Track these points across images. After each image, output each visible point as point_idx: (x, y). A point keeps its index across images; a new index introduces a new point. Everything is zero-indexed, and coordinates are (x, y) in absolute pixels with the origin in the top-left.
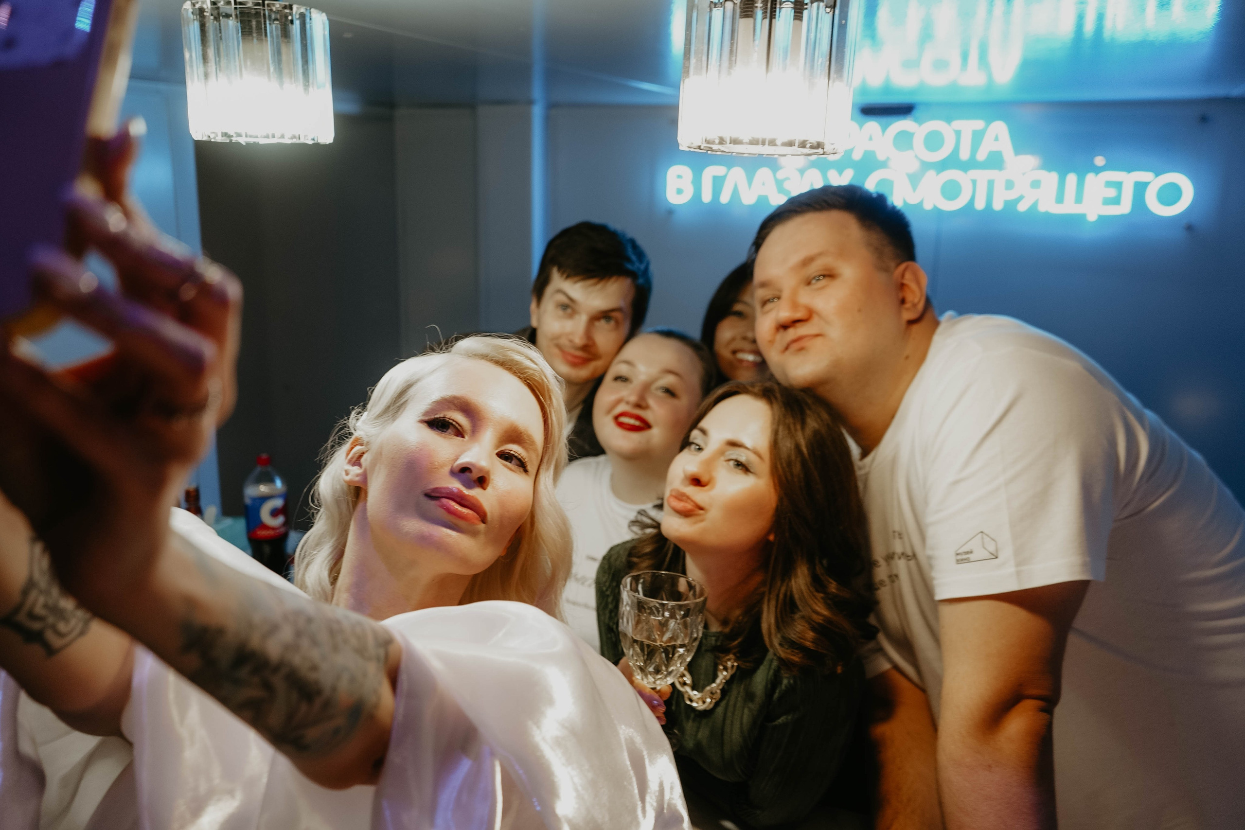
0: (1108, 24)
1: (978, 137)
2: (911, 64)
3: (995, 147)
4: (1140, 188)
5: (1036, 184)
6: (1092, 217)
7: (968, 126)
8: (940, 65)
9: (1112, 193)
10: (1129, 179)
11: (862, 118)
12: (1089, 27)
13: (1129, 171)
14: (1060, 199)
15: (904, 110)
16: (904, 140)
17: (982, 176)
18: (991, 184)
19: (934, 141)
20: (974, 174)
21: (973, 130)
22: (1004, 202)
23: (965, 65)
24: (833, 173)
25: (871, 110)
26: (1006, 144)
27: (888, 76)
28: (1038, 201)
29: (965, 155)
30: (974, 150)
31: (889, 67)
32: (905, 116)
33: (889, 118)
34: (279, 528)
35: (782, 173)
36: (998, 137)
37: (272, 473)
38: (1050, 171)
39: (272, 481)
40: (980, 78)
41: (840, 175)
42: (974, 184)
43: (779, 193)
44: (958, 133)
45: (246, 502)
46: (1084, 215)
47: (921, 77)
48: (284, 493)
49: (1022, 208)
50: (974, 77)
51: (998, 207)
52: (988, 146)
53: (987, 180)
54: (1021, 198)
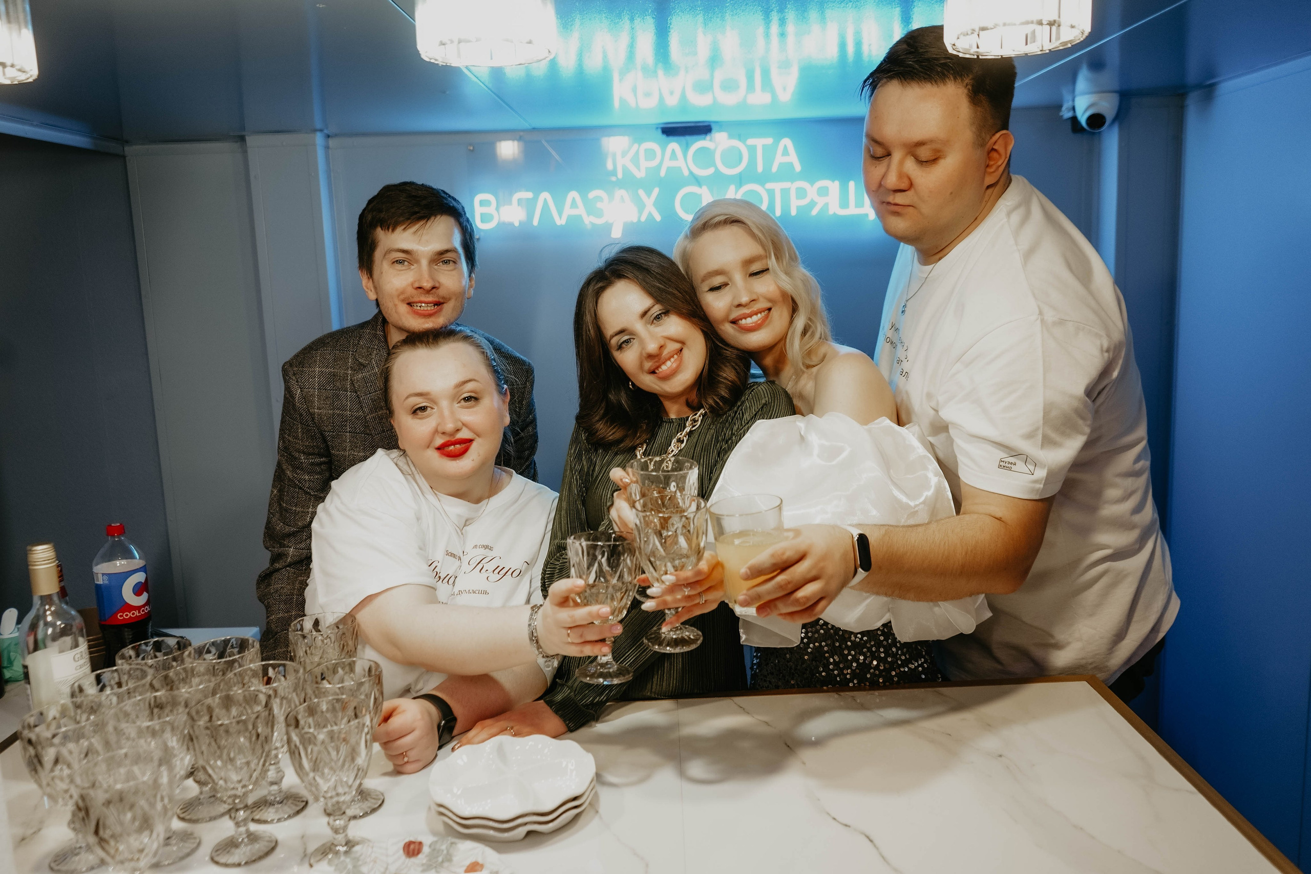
0: (865, 49)
1: (769, 152)
2: (703, 87)
3: (786, 159)
5: (823, 192)
7: (760, 143)
8: (729, 86)
11: (664, 137)
12: (851, 49)
14: (844, 204)
15: (702, 129)
16: (706, 156)
17: (777, 187)
18: (785, 193)
19: (732, 157)
20: (769, 186)
21: (764, 147)
22: (798, 208)
23: (751, 87)
24: (641, 192)
25: (671, 131)
26: (793, 158)
27: (683, 96)
28: (827, 204)
29: (760, 169)
30: (768, 161)
31: (684, 88)
32: (703, 136)
33: (689, 138)
34: (144, 606)
35: (592, 194)
36: (785, 152)
37: (126, 543)
38: (833, 181)
39: (128, 555)
40: (766, 98)
41: (649, 194)
42: (771, 193)
43: (589, 214)
44: (752, 150)
45: (98, 583)
46: (867, 215)
47: (714, 98)
48: (145, 565)
49: (814, 212)
50: (759, 98)
51: (794, 212)
52: (779, 159)
53: (782, 190)
54: (813, 204)
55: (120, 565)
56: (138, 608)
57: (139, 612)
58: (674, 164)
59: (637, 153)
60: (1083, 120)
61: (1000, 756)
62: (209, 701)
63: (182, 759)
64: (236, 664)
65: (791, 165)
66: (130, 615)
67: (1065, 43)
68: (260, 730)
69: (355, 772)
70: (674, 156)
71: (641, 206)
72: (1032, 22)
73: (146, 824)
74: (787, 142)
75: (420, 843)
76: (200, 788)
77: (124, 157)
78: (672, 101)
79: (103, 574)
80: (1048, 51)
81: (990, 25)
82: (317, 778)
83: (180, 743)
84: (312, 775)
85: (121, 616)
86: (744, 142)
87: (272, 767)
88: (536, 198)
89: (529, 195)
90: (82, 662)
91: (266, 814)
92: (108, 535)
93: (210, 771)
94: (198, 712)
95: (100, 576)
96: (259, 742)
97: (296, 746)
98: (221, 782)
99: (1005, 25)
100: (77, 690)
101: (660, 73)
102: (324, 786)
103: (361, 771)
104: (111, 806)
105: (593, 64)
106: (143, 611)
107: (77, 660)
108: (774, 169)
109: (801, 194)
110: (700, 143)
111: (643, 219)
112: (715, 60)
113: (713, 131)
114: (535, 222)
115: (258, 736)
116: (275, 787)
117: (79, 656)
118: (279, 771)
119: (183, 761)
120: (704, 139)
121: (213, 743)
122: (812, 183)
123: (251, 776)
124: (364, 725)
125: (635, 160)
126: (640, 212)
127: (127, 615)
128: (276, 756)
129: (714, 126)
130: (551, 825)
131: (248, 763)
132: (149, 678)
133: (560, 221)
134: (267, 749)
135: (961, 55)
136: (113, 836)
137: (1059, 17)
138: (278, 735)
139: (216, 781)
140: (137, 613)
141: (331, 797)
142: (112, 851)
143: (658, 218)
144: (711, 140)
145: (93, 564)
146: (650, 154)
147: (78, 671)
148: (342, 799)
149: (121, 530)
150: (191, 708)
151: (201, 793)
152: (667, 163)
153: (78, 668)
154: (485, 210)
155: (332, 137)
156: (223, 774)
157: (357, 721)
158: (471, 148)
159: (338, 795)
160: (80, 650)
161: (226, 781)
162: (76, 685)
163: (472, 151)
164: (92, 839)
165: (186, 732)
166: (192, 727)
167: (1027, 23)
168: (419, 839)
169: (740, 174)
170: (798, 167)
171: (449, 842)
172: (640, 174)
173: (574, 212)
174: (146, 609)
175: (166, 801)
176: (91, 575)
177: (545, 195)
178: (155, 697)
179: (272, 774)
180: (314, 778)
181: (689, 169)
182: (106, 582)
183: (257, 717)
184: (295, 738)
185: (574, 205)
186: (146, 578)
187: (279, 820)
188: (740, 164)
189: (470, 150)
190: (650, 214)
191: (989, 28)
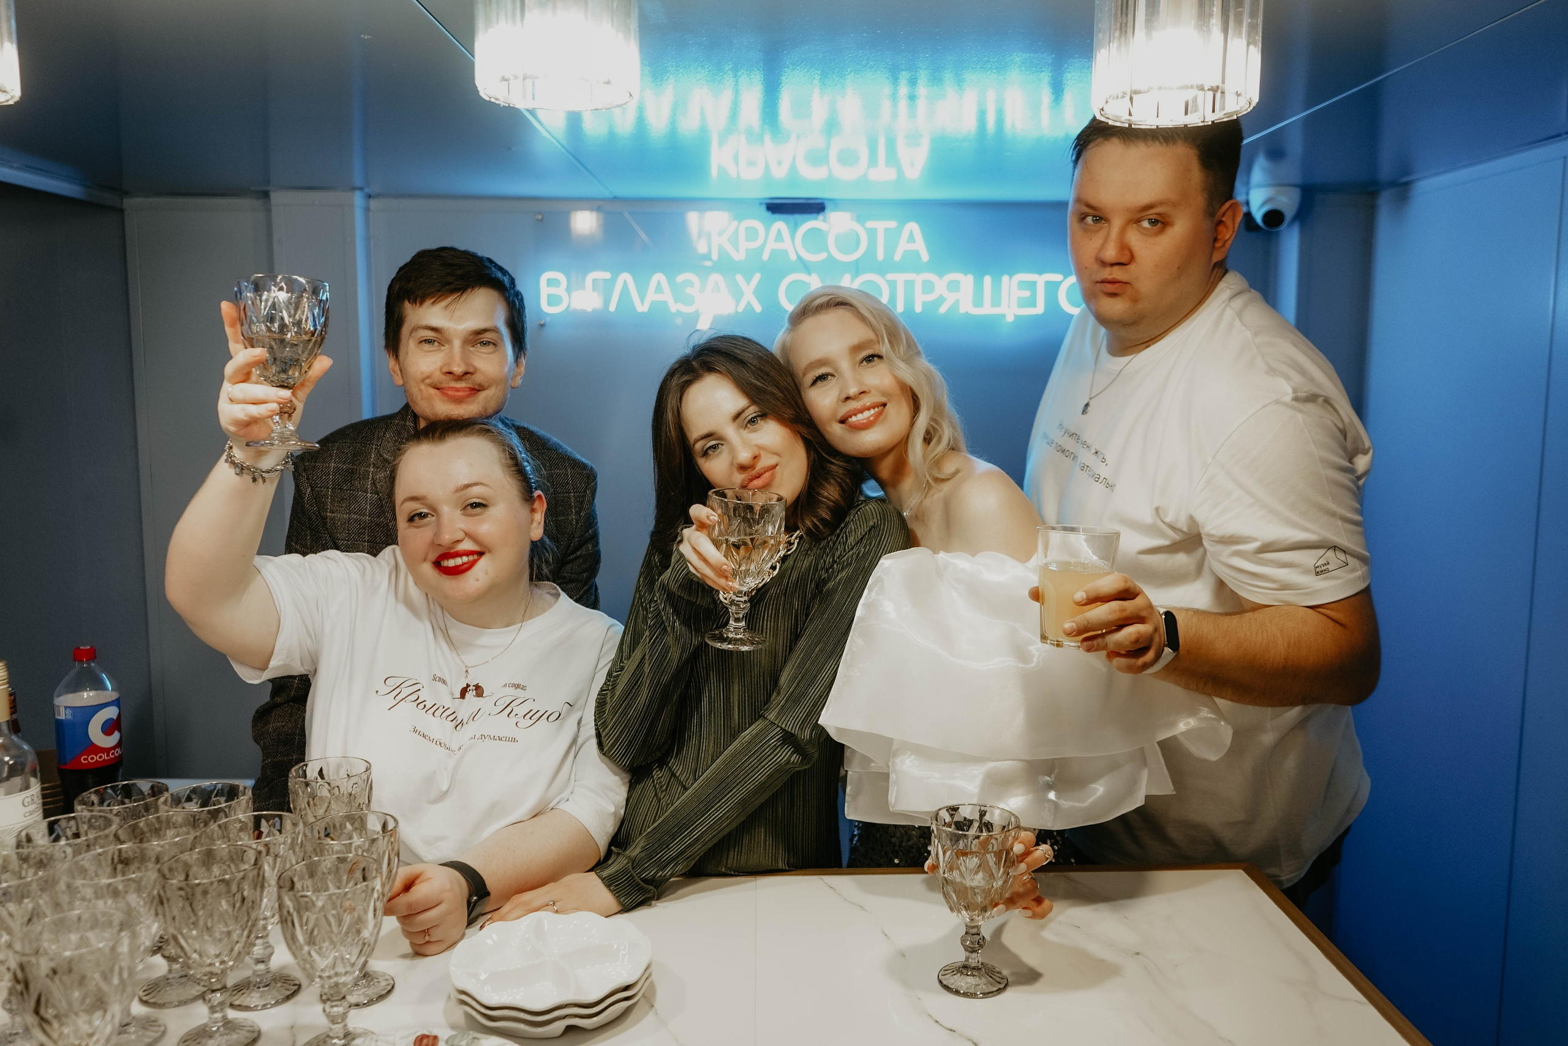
1: (892, 238)
2: (818, 158)
3: (911, 247)
4: (1052, 288)
5: (954, 286)
6: (1010, 319)
7: (881, 226)
8: (848, 158)
9: (1027, 294)
10: (1041, 280)
11: (769, 214)
13: (1041, 273)
14: (978, 301)
15: (814, 207)
16: (817, 239)
17: (900, 278)
18: (909, 284)
19: (850, 242)
20: (890, 276)
21: (887, 230)
22: (924, 304)
23: (873, 161)
24: (739, 278)
25: (777, 208)
26: (920, 246)
27: (793, 167)
28: (957, 302)
29: (880, 256)
30: (890, 249)
31: (794, 159)
32: (814, 215)
33: (798, 217)
34: (114, 748)
35: (680, 278)
36: (911, 239)
37: (97, 671)
38: (966, 274)
39: (99, 685)
40: (891, 174)
41: (748, 281)
42: (892, 285)
43: (676, 301)
44: (872, 233)
45: (59, 718)
46: (1004, 316)
47: (830, 170)
48: (118, 700)
49: (943, 310)
50: (883, 174)
51: (918, 309)
52: (903, 246)
53: (906, 282)
54: (941, 300)
55: (87, 697)
56: (107, 750)
57: (108, 756)
58: (779, 246)
59: (737, 230)
60: (1258, 216)
61: (1138, 954)
62: (185, 857)
63: (148, 927)
64: (222, 814)
65: (917, 253)
66: (96, 758)
67: (1231, 114)
68: (246, 893)
69: (360, 948)
70: (779, 237)
71: (738, 294)
72: (1192, 87)
73: (100, 1003)
74: (913, 227)
75: (436, 1037)
76: (169, 965)
77: (121, 211)
78: (780, 172)
79: (66, 707)
80: (1210, 123)
81: (1142, 88)
82: (313, 953)
83: (147, 907)
84: (306, 948)
85: (84, 759)
86: (863, 225)
87: (259, 942)
88: (614, 280)
89: (607, 275)
90: (32, 807)
91: (249, 999)
92: (75, 659)
93: (182, 942)
94: (170, 870)
95: (62, 710)
96: (244, 908)
97: (288, 912)
98: (195, 956)
99: (1160, 88)
100: (24, 839)
101: (767, 138)
102: (321, 963)
103: (366, 946)
104: (57, 978)
105: (689, 125)
106: (113, 754)
107: (26, 804)
108: (897, 257)
109: (928, 287)
110: (811, 223)
111: (740, 309)
112: (832, 126)
113: (827, 211)
114: (612, 308)
115: (243, 899)
116: (261, 967)
117: (29, 800)
118: (268, 946)
119: (151, 929)
120: (816, 219)
121: (188, 909)
122: (941, 274)
123: (232, 950)
124: (373, 889)
125: (734, 241)
126: (738, 302)
127: (92, 759)
128: (265, 928)
129: (828, 205)
130: (595, 1019)
131: (229, 933)
132: (114, 827)
133: (642, 308)
134: (253, 917)
135: (1111, 123)
136: (56, 1016)
137: (1223, 82)
138: (268, 901)
139: (189, 955)
140: (105, 756)
141: (329, 977)
142: (55, 1035)
143: (758, 309)
144: (824, 220)
145: (55, 696)
146: (752, 234)
147: (27, 818)
148: (342, 979)
149: (91, 655)
150: (163, 864)
151: (170, 971)
152: (772, 245)
153: (27, 815)
154: (553, 291)
155: (374, 197)
156: (197, 946)
157: (365, 883)
158: (540, 217)
159: (337, 974)
160: (32, 793)
161: (200, 955)
162: (24, 834)
163: (541, 220)
164: (31, 1019)
165: (155, 892)
166: (164, 887)
167: (1186, 87)
168: (434, 1033)
169: (857, 261)
170: (925, 257)
171: (470, 1037)
172: (739, 256)
173: (659, 297)
174: (117, 752)
175: (125, 975)
176: (52, 708)
177: (625, 277)
178: (120, 851)
179: (258, 950)
180: (309, 953)
181: (797, 253)
182: (69, 717)
183: (243, 878)
184: (289, 903)
185: (659, 289)
186: (119, 716)
187: (264, 1007)
188: (857, 250)
189: (537, 220)
190: (749, 304)
191: (1142, 91)
